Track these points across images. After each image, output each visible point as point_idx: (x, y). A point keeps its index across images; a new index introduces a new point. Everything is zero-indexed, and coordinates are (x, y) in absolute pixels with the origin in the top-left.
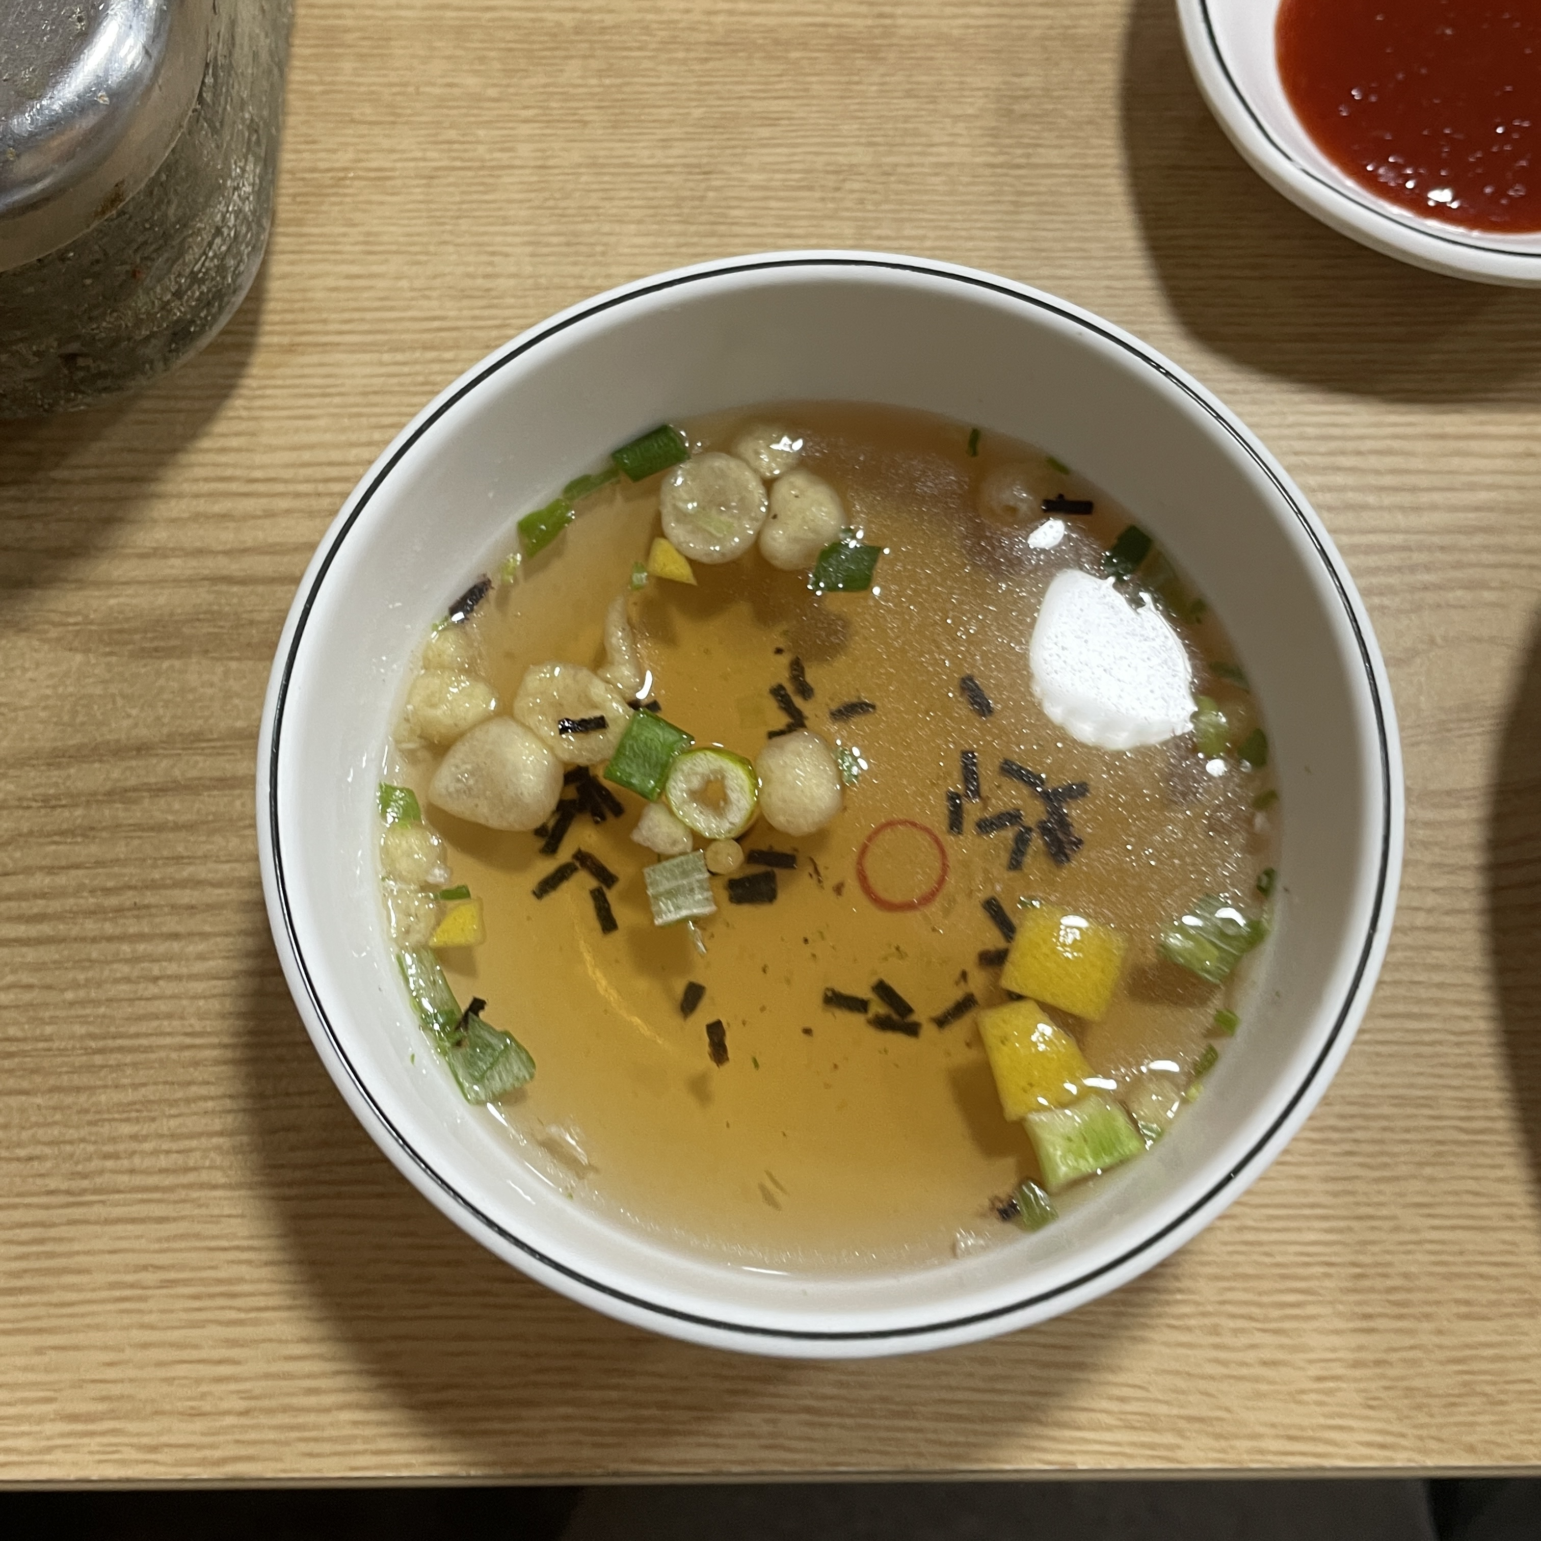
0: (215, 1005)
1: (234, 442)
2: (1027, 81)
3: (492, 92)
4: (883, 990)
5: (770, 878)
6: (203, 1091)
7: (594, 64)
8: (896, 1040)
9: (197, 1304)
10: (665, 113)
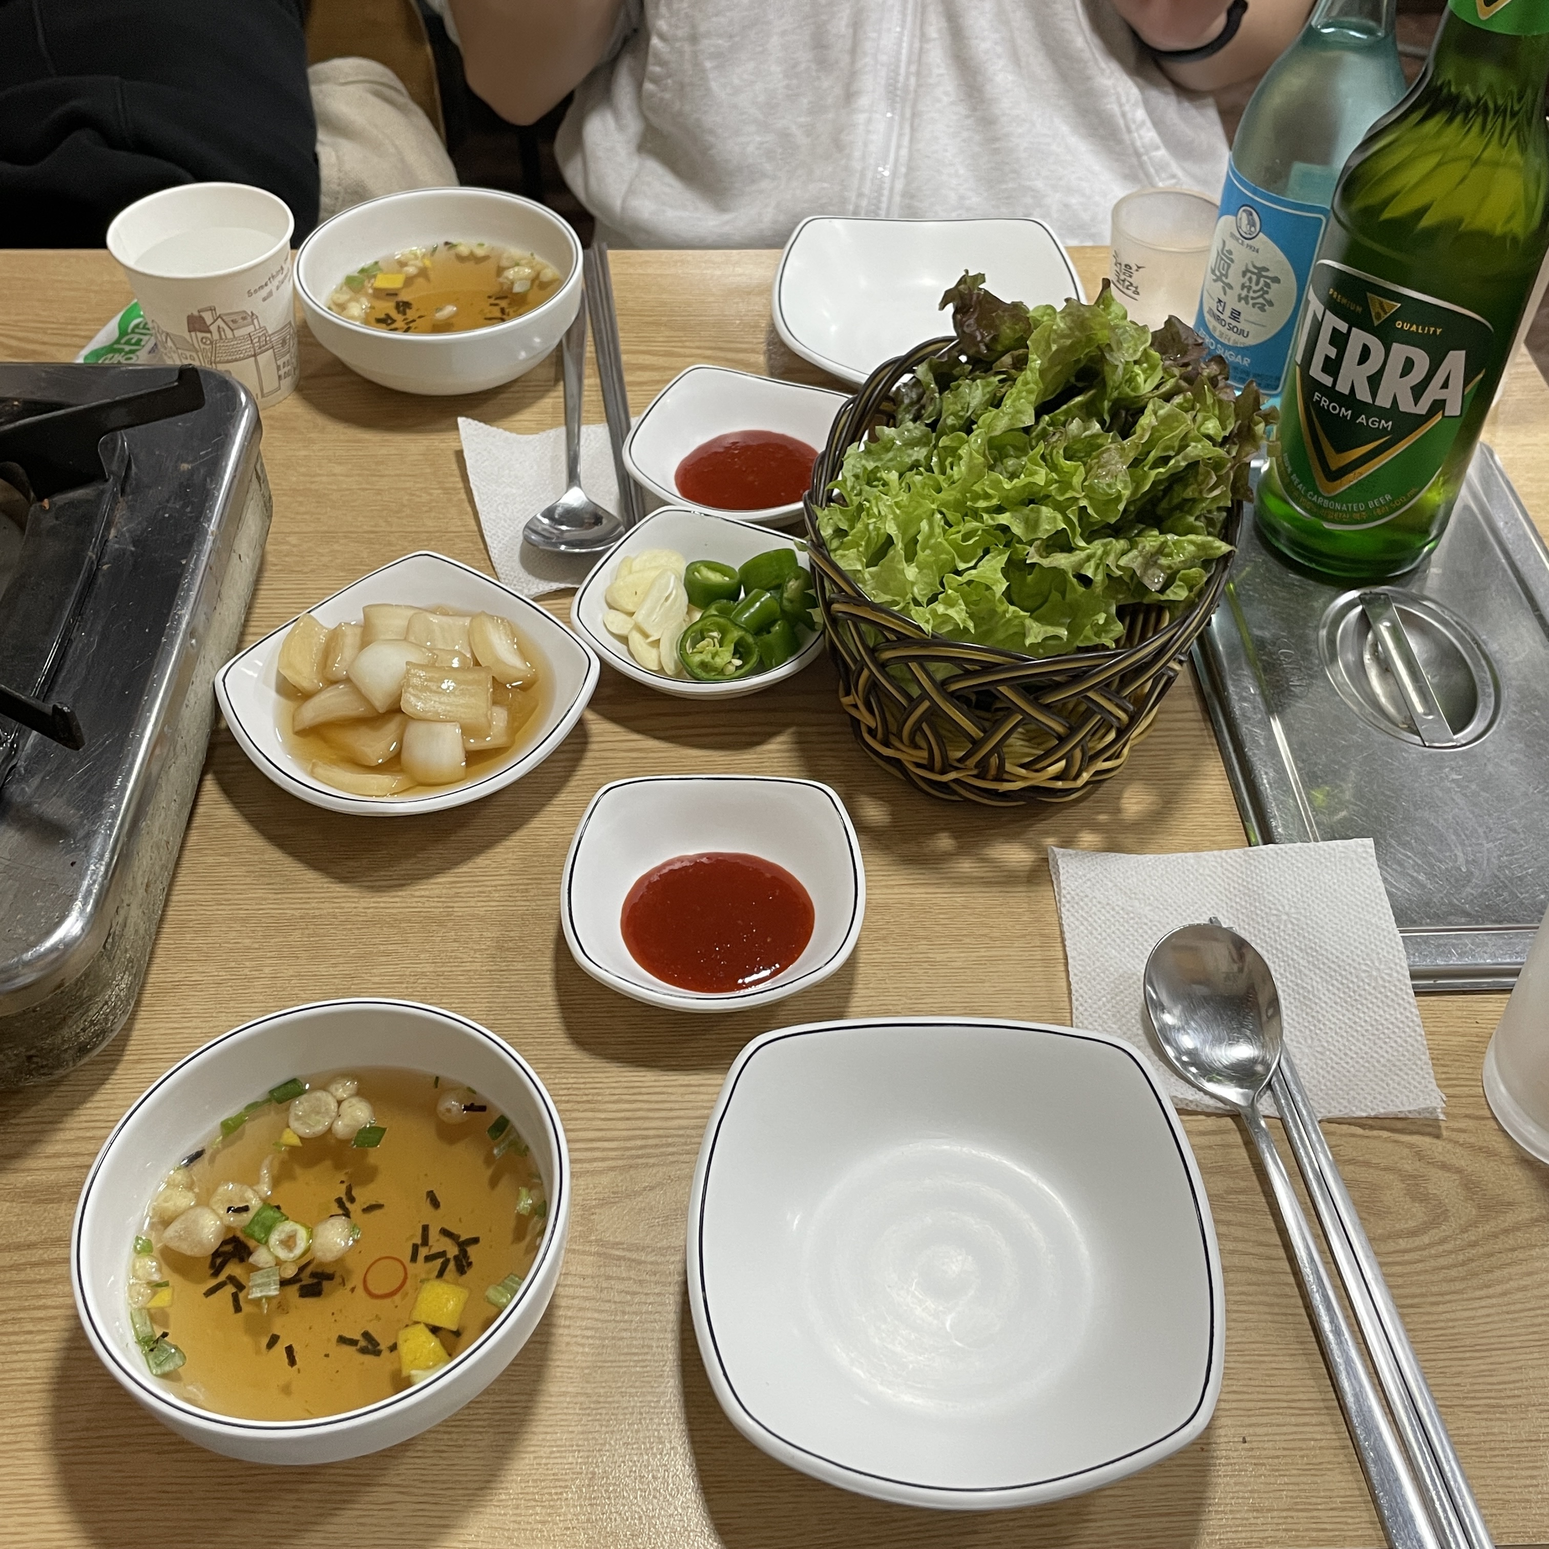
0: (44, 1364)
1: (102, 1104)
2: (512, 934)
3: (256, 946)
4: (366, 1335)
5: (319, 1284)
6: (30, 1405)
7: (307, 932)
8: (368, 1359)
9: (9, 1506)
10: (338, 952)
